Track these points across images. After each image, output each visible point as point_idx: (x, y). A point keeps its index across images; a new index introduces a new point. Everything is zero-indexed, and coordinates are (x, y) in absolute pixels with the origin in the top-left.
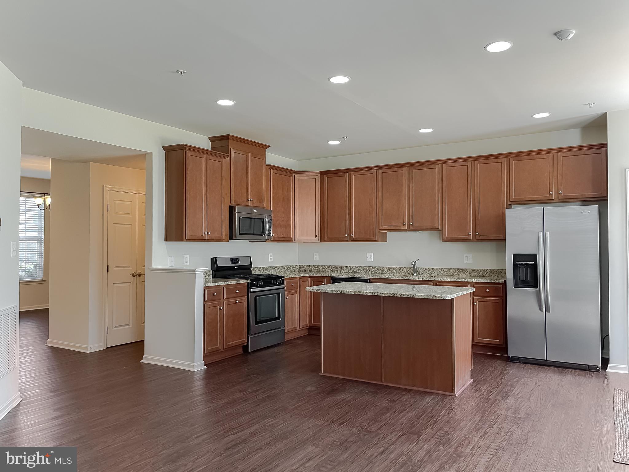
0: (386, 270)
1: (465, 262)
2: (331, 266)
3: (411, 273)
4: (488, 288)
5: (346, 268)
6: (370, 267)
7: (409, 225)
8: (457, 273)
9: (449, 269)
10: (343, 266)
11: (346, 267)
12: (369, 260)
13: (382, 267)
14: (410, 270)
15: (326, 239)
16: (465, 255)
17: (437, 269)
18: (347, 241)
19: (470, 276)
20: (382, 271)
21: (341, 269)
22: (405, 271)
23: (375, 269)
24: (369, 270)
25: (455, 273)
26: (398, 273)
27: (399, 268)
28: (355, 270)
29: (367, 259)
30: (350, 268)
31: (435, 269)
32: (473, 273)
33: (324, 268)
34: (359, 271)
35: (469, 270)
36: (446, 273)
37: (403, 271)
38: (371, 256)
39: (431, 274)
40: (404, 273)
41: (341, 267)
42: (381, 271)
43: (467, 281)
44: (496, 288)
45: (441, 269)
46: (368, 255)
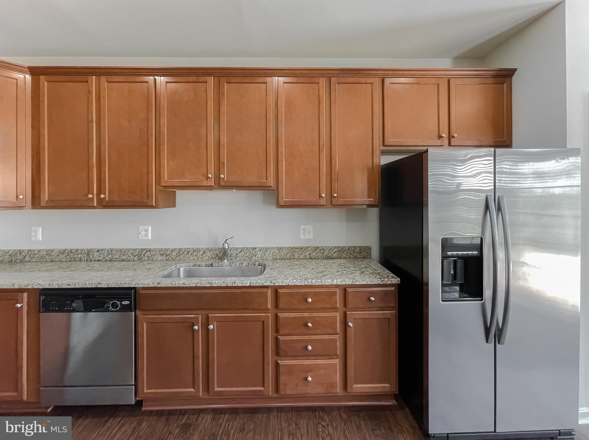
0: (174, 254)
1: (302, 237)
2: (67, 251)
3: (217, 258)
4: (373, 294)
5: (98, 253)
6: (144, 250)
7: (218, 178)
8: (290, 254)
9: (280, 249)
10: (92, 250)
11: (98, 251)
12: (144, 238)
13: (167, 250)
14: (215, 253)
15: (43, 204)
16: (302, 227)
17: (261, 250)
18: (93, 207)
19: (311, 258)
20: (167, 255)
21: (88, 255)
22: (208, 254)
23: (154, 252)
24: (142, 256)
25: (288, 255)
26: (196, 258)
27: (197, 250)
28: (117, 257)
29: (140, 236)
30: (106, 252)
31: (257, 250)
32: (314, 254)
33: (53, 254)
34: (124, 257)
35: (309, 249)
36: (274, 254)
37: (204, 255)
38: (147, 231)
39: (251, 257)
40: (207, 258)
41: (89, 252)
42: (165, 255)
43: (335, 283)
44: (386, 293)
45: (267, 249)
46: (142, 228)
